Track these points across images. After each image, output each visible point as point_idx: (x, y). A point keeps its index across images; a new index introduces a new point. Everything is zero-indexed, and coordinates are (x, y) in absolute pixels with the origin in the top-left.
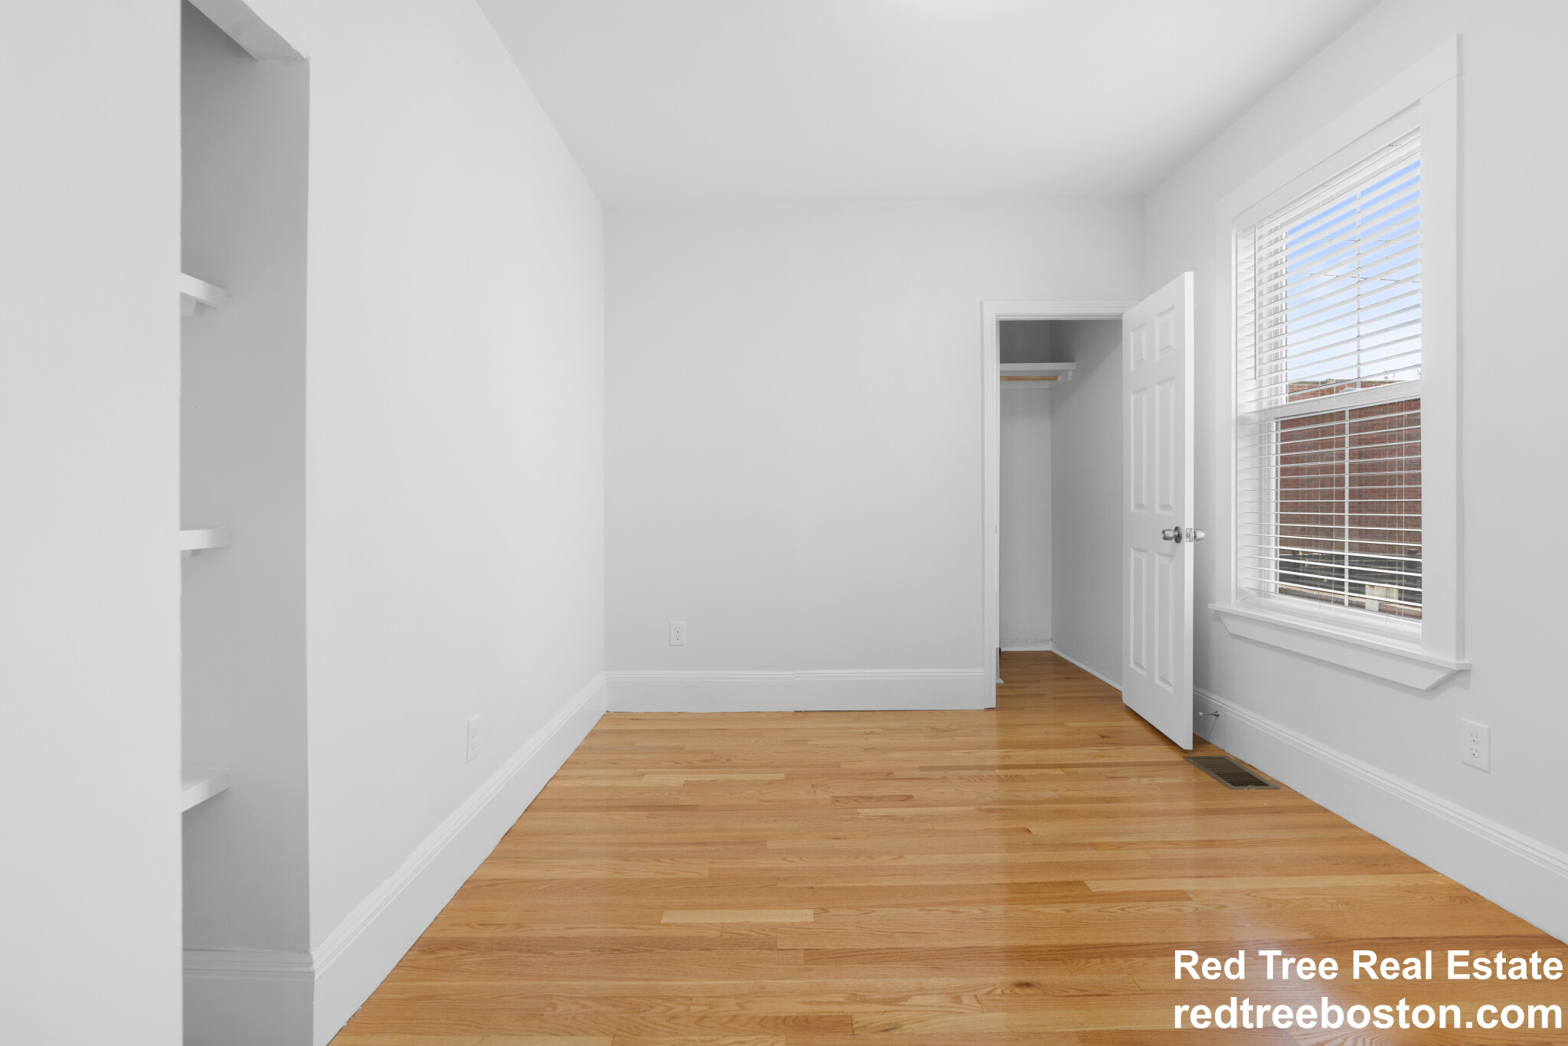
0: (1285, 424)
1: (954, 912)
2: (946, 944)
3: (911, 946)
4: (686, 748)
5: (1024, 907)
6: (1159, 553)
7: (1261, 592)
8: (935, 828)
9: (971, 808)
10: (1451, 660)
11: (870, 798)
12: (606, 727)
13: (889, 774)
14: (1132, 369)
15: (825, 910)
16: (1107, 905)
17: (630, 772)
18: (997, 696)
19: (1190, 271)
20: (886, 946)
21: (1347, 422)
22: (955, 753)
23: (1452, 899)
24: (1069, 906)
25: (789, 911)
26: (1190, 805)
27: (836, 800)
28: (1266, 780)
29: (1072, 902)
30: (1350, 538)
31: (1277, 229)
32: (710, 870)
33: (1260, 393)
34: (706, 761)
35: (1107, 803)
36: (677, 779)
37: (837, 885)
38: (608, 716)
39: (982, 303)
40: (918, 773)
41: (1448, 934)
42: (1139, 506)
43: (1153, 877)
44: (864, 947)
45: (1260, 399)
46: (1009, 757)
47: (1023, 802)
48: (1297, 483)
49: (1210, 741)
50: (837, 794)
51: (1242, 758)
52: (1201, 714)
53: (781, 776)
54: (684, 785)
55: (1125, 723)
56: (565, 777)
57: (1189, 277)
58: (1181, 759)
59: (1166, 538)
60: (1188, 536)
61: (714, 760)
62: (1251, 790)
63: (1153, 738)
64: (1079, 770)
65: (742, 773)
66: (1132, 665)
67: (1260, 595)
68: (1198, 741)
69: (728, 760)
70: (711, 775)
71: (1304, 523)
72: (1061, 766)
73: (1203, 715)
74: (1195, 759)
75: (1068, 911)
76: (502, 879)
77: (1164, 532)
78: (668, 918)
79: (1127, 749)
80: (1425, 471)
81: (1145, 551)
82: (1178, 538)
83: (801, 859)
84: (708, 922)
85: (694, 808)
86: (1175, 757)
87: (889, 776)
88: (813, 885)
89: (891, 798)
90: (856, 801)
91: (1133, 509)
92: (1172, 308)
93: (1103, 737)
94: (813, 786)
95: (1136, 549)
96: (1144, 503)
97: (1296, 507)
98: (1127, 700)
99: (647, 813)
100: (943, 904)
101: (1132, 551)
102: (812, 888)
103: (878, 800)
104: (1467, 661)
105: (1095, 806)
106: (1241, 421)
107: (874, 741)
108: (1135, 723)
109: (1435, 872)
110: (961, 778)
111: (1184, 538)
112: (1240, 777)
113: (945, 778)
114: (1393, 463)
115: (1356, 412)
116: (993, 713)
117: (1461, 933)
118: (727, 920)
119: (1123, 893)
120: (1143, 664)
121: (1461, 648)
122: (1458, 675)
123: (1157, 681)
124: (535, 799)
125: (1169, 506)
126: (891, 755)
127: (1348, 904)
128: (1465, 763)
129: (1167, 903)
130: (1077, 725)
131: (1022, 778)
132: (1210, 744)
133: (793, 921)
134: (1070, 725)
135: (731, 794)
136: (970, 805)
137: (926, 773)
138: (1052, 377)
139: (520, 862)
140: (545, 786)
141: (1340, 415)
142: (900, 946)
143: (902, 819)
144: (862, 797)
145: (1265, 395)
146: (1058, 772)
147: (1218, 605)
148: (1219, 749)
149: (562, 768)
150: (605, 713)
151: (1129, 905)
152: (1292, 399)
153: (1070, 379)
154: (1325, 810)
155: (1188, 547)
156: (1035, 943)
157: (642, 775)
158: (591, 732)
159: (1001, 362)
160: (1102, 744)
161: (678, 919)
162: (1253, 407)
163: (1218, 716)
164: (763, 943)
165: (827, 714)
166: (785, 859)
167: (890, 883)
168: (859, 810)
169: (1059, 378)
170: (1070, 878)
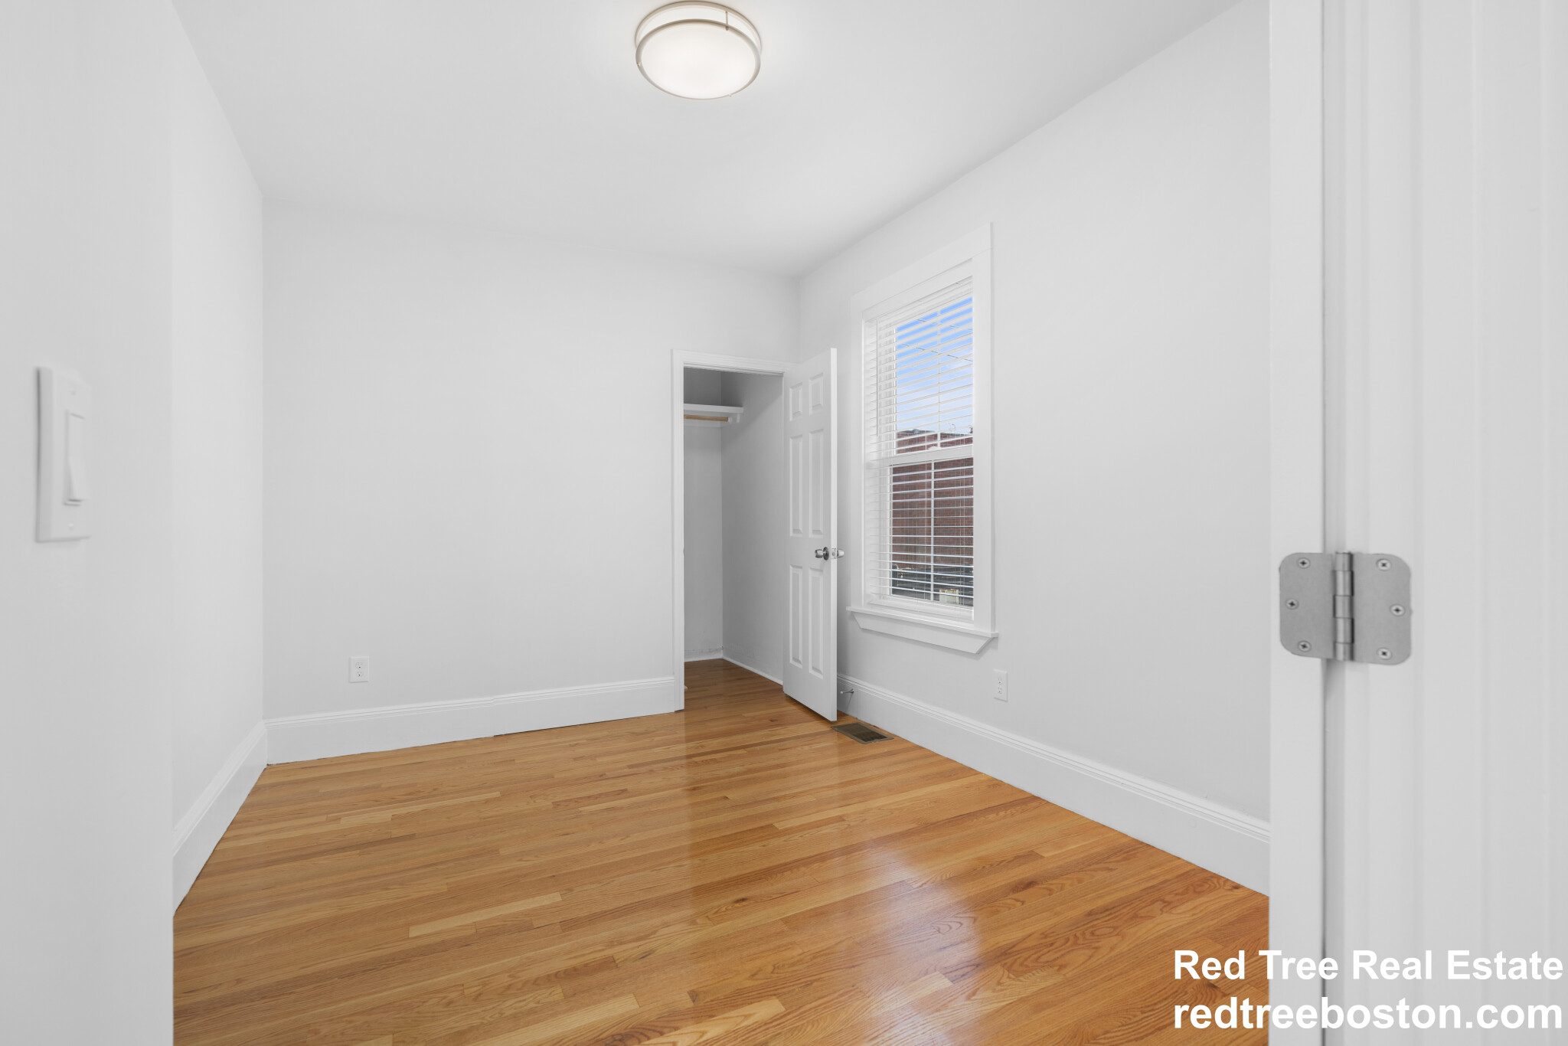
0: (896, 470)
1: (679, 866)
2: (677, 889)
3: (650, 897)
4: (383, 786)
5: (732, 851)
6: (811, 569)
7: (881, 595)
8: (652, 810)
9: (678, 790)
10: (988, 632)
11: (589, 797)
12: (268, 781)
13: (601, 776)
14: (791, 419)
15: (571, 890)
16: (790, 836)
17: (323, 818)
18: (685, 700)
19: (834, 347)
20: (629, 902)
21: (933, 471)
22: (656, 750)
23: (989, 786)
24: (764, 843)
25: (537, 898)
26: (835, 760)
27: (557, 804)
28: (885, 734)
29: (766, 840)
30: (935, 553)
31: (890, 325)
32: (447, 884)
33: (880, 446)
34: (410, 794)
35: (782, 767)
36: (384, 815)
37: (577, 869)
38: (270, 769)
39: (672, 351)
40: (628, 771)
41: (987, 807)
42: (796, 531)
43: (818, 812)
44: (611, 908)
45: (879, 451)
46: (702, 746)
47: (719, 778)
48: (902, 514)
49: (848, 713)
50: (557, 799)
51: (869, 722)
52: (842, 692)
53: (496, 794)
54: (392, 819)
55: (784, 709)
56: (237, 837)
57: (834, 352)
58: (828, 729)
59: (818, 556)
60: (833, 554)
61: (420, 792)
62: (876, 743)
63: (807, 716)
64: (758, 748)
65: (453, 798)
66: (791, 661)
67: (880, 598)
68: (841, 714)
69: (435, 790)
70: (420, 806)
71: (907, 543)
72: (744, 747)
73: (844, 694)
74: (838, 727)
75: (764, 846)
76: (195, 947)
77: (816, 551)
78: (414, 932)
79: (791, 727)
80: (975, 507)
81: (801, 568)
82: (826, 557)
83: (537, 856)
84: (460, 924)
85: (411, 837)
86: (824, 728)
87: (602, 777)
88: (554, 874)
89: (607, 794)
90: (576, 802)
91: (791, 534)
92: (822, 374)
93: (772, 721)
94: (531, 797)
95: (794, 566)
96: (801, 528)
97: (902, 531)
98: (787, 691)
99: (358, 851)
100: (670, 863)
101: (791, 567)
102: (554, 876)
103: (597, 798)
104: (997, 632)
105: (773, 771)
106: (868, 466)
107: (580, 751)
108: (793, 708)
109: (981, 773)
110: (665, 768)
111: (831, 556)
112: (869, 735)
113: (652, 771)
114: (958, 501)
115: (938, 465)
116: (683, 714)
117: (993, 804)
118: (478, 919)
119: (800, 826)
120: (800, 659)
121: (993, 625)
122: (992, 641)
123: (811, 671)
124: (205, 865)
125: (819, 531)
126: (599, 760)
127: (935, 802)
128: (995, 698)
129: (830, 826)
130: (751, 714)
131: (715, 761)
132: (847, 715)
133: (543, 904)
134: (746, 715)
135: (448, 818)
136: (677, 788)
137: (635, 769)
138: (724, 419)
139: (213, 927)
140: (214, 850)
141: (929, 467)
142: (641, 899)
143: (621, 808)
144: (581, 798)
145: (883, 448)
146: (742, 752)
147: (853, 607)
148: (853, 718)
149: (229, 829)
150: (265, 766)
151: (806, 832)
152: (899, 452)
153: (738, 421)
154: (921, 748)
155: (833, 562)
156: (744, 872)
157: (338, 819)
158: (254, 788)
159: (685, 403)
160: (772, 726)
161: (423, 931)
162: (874, 456)
163: (853, 692)
164: (522, 927)
165: (529, 734)
166: (521, 860)
167: (621, 858)
168: (580, 809)
169: (729, 420)
170: (763, 824)
